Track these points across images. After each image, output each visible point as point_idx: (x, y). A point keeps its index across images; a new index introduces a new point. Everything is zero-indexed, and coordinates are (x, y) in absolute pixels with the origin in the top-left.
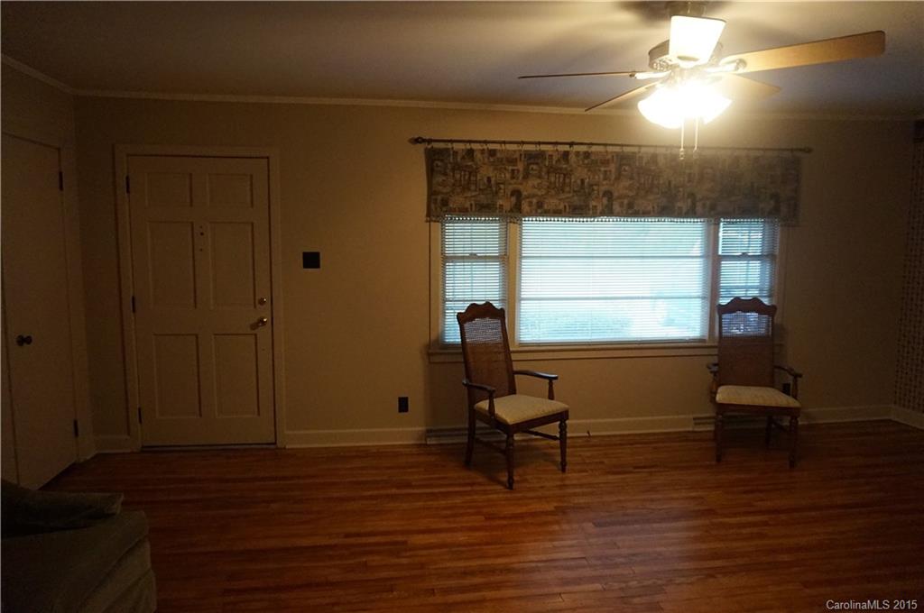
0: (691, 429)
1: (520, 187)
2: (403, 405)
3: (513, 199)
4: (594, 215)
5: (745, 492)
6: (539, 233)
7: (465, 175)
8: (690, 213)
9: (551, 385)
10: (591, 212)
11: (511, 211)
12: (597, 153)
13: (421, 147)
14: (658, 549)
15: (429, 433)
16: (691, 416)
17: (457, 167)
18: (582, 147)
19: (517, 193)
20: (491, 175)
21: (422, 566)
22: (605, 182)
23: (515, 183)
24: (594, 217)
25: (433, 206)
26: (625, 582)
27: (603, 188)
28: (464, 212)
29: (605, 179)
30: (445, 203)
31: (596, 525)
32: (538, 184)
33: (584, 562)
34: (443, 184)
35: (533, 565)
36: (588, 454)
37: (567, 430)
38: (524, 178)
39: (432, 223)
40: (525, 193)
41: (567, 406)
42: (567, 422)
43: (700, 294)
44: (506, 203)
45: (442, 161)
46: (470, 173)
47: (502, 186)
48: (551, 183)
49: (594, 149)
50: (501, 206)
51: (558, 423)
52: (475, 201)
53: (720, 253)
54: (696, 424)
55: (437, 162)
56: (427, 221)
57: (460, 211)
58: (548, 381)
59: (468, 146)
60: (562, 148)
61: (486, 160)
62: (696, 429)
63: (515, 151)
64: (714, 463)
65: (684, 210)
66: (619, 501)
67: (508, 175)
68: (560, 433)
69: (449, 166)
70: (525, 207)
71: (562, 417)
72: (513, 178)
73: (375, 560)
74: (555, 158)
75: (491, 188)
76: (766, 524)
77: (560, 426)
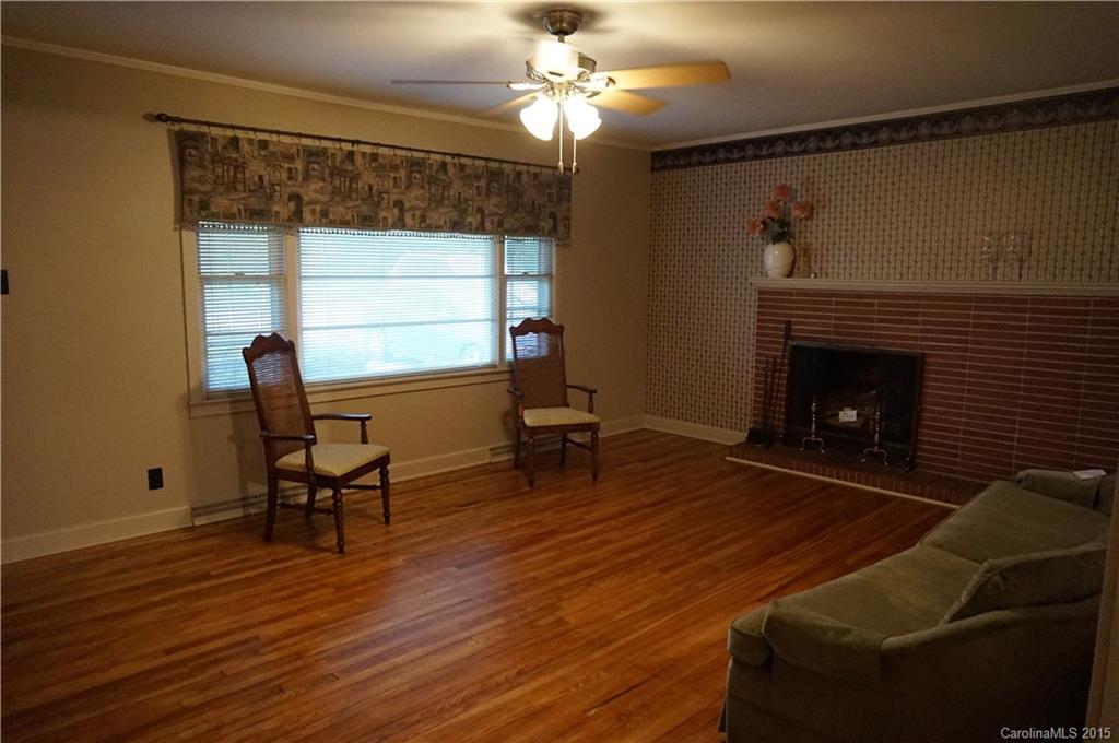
0: (487, 461)
1: (300, 191)
2: (155, 478)
3: (292, 205)
4: (385, 228)
5: (571, 509)
6: (321, 248)
7: (228, 171)
8: (480, 229)
9: (363, 426)
10: (381, 224)
11: (290, 220)
12: (384, 156)
13: (163, 127)
14: (532, 574)
15: (196, 511)
16: (487, 447)
17: (217, 159)
18: (366, 146)
19: (296, 198)
20: (263, 173)
21: (298, 656)
22: (395, 191)
23: (294, 186)
24: (386, 230)
25: (187, 209)
26: (522, 610)
27: (394, 197)
28: (230, 218)
29: (395, 187)
30: (204, 205)
31: (460, 567)
32: (321, 188)
33: (470, 604)
34: (201, 180)
35: (423, 619)
36: (402, 502)
37: (389, 476)
38: (304, 179)
39: (184, 232)
40: (306, 198)
41: (387, 449)
42: (388, 467)
43: (489, 317)
44: (282, 209)
45: (197, 148)
46: (236, 168)
47: (277, 188)
48: (335, 188)
49: (381, 150)
50: (277, 213)
51: (378, 470)
52: (244, 205)
53: (506, 272)
54: (493, 455)
55: (188, 150)
56: (175, 229)
57: (225, 217)
58: (359, 423)
59: (230, 133)
60: (347, 147)
61: (256, 152)
62: (493, 461)
63: (291, 145)
64: (528, 489)
65: (475, 225)
66: (465, 541)
67: (285, 175)
68: (382, 480)
69: (207, 156)
70: (307, 215)
71: (382, 463)
72: (290, 178)
73: (229, 667)
74: (338, 159)
75: (263, 189)
76: (602, 532)
77: (381, 473)
